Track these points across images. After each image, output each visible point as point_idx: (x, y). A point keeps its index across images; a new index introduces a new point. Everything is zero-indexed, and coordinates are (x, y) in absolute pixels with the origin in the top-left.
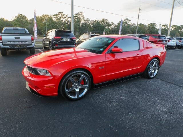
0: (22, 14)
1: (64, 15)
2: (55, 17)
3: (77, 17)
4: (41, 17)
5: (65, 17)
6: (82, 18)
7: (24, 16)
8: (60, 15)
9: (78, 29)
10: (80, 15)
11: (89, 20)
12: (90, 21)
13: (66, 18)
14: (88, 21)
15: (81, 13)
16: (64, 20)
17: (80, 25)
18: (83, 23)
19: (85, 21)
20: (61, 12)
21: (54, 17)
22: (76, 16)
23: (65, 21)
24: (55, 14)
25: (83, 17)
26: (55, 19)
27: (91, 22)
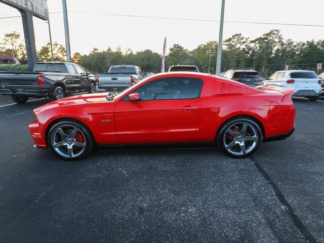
0: (178, 45)
1: (243, 38)
2: (228, 43)
3: (267, 39)
4: (205, 46)
5: (244, 43)
6: (277, 40)
7: (180, 47)
8: (236, 40)
9: (266, 62)
10: (274, 36)
11: (292, 43)
12: (294, 44)
13: (246, 44)
14: (289, 44)
15: (275, 32)
16: (243, 46)
17: (272, 53)
18: (278, 50)
19: (282, 44)
20: (237, 35)
21: (226, 43)
22: (265, 38)
23: (244, 49)
24: (227, 39)
25: (280, 38)
26: (226, 47)
27: (295, 46)
